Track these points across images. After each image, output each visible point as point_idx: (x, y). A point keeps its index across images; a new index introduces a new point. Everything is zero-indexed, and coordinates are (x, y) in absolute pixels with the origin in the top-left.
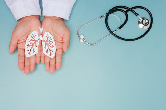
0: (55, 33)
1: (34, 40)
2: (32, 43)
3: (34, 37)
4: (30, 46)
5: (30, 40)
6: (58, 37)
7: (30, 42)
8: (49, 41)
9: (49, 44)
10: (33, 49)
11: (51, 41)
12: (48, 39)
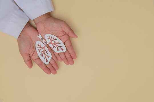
0: (54, 32)
1: (42, 48)
2: (42, 52)
3: (40, 46)
4: (43, 55)
5: (39, 51)
6: (58, 33)
7: (40, 51)
8: (53, 40)
9: (55, 42)
10: (47, 55)
11: (55, 39)
12: (51, 40)
